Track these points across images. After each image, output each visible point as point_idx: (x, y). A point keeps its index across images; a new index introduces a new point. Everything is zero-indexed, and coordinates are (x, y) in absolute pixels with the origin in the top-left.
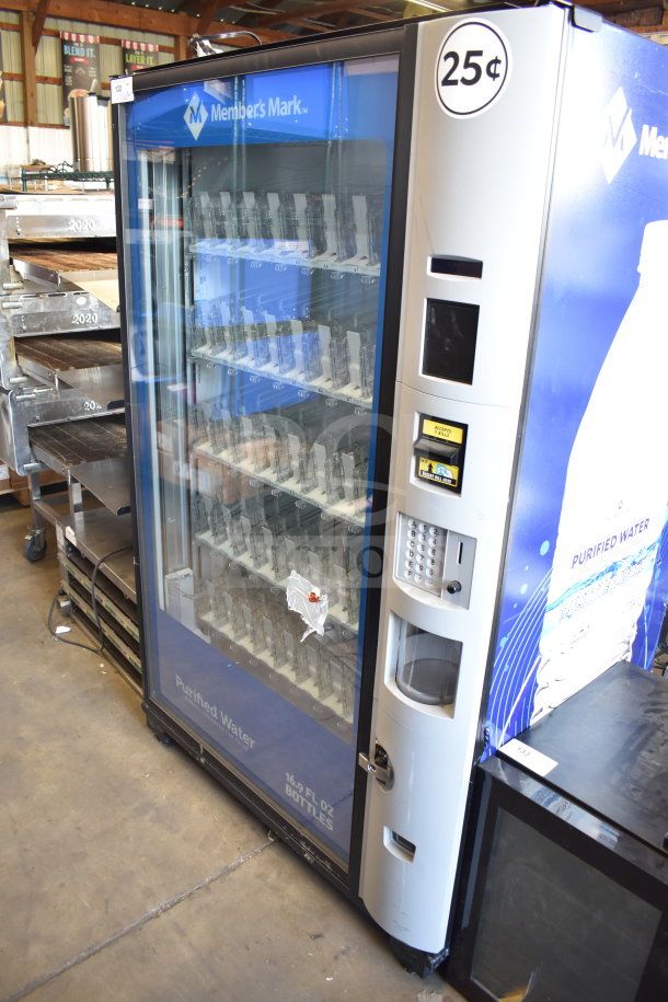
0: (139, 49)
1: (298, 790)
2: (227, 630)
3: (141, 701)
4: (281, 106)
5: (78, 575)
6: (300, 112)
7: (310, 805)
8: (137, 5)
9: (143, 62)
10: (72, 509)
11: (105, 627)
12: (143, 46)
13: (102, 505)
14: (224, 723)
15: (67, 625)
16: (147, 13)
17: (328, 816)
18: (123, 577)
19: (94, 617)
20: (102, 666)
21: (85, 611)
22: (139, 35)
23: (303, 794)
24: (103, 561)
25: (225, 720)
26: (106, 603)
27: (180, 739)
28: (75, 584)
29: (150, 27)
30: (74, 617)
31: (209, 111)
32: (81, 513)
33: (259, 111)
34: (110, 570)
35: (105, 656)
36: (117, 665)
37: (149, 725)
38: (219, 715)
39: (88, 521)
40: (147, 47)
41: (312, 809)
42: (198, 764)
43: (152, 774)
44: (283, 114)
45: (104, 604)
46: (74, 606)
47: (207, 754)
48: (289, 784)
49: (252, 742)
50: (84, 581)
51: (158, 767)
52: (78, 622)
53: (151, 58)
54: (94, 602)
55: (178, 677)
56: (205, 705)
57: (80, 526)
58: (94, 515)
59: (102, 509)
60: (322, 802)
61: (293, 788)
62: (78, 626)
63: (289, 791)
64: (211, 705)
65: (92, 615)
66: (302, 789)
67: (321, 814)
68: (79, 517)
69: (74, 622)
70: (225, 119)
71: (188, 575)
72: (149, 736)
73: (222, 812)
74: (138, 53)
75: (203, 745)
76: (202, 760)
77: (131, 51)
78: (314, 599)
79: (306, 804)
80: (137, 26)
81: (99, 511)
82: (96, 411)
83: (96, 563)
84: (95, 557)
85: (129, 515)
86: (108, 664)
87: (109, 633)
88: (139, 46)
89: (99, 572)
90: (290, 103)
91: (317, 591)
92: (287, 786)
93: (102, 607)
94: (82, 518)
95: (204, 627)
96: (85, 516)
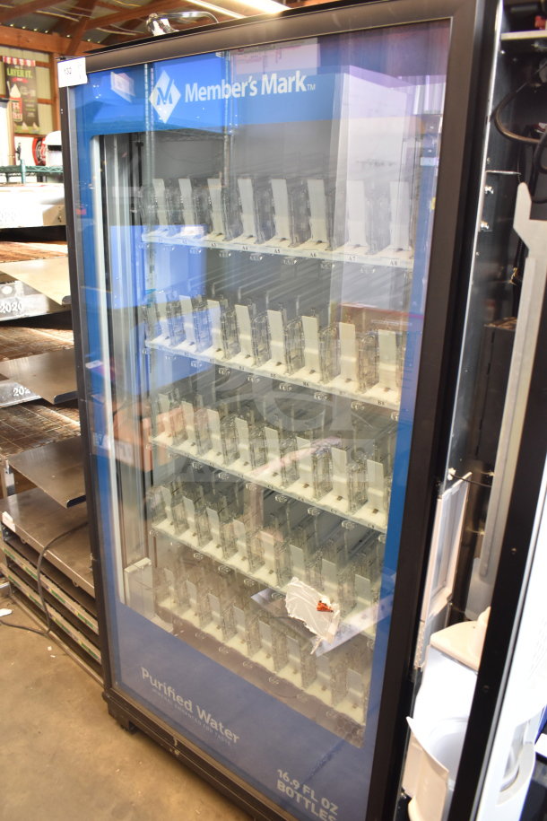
0: (18, 64)
1: (293, 787)
2: (189, 616)
3: (103, 690)
4: (278, 83)
5: (18, 560)
6: (304, 89)
7: (307, 802)
8: (15, 27)
9: (22, 75)
10: (5, 492)
11: (51, 611)
12: (22, 62)
13: (34, 486)
14: (201, 717)
15: (8, 607)
16: (24, 33)
17: (330, 814)
18: (71, 564)
19: (41, 603)
20: (50, 648)
21: (28, 595)
22: (18, 53)
23: (300, 790)
24: (47, 548)
25: (202, 715)
26: (53, 588)
27: (149, 730)
28: (14, 567)
29: (28, 45)
30: (15, 598)
31: (182, 91)
32: (15, 496)
33: (248, 89)
34: (56, 557)
35: (51, 638)
36: (66, 647)
37: (110, 713)
38: (194, 708)
39: (24, 505)
40: (25, 63)
41: (310, 805)
42: (172, 755)
43: (122, 768)
44: (281, 92)
45: (50, 590)
46: (13, 586)
47: (181, 746)
48: (282, 779)
49: (236, 738)
50: (26, 566)
51: (127, 759)
52: (20, 603)
53: (30, 72)
54: (39, 588)
55: (144, 670)
56: (179, 699)
57: (14, 509)
58: (28, 497)
59: (34, 490)
60: (324, 800)
61: (287, 784)
62: (19, 606)
63: (281, 787)
64: (185, 699)
65: (38, 599)
66: (297, 786)
67: (321, 811)
68: (12, 500)
69: (14, 603)
70: (204, 99)
71: (146, 566)
72: (111, 723)
73: (203, 803)
74: (17, 67)
75: (178, 737)
76: (177, 752)
77: (12, 66)
78: (323, 608)
79: (303, 801)
80: (16, 45)
81: (32, 492)
82: (25, 395)
83: (40, 552)
84: (39, 545)
85: (84, 505)
86: (56, 647)
87: (56, 617)
88: (18, 62)
89: (44, 560)
90: (291, 80)
91: (326, 600)
92: (279, 782)
93: (48, 593)
94: (16, 502)
95: (166, 615)
96: (19, 500)
